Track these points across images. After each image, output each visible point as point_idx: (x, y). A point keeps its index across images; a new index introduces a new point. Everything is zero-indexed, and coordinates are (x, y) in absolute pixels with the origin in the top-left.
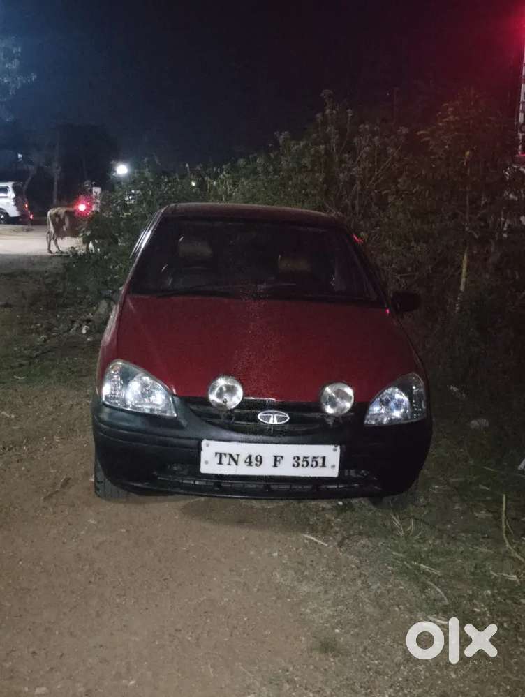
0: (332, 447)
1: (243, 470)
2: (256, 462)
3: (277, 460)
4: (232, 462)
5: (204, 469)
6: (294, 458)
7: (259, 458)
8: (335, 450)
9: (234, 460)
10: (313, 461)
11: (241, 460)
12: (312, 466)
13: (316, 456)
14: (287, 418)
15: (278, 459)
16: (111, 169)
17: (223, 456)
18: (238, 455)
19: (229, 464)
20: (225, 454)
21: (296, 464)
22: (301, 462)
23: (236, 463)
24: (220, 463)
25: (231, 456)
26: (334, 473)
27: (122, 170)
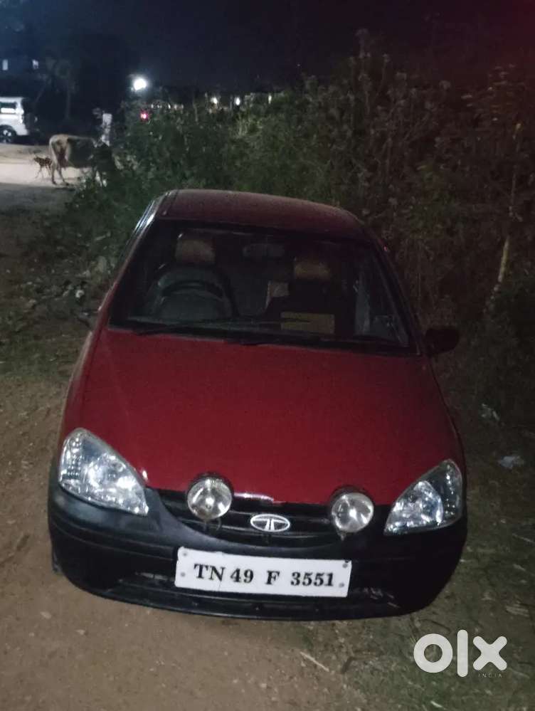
0: (342, 562)
1: (228, 586)
2: (245, 578)
3: (271, 577)
4: (215, 576)
5: (180, 582)
6: (294, 574)
7: (249, 574)
8: (345, 566)
9: (217, 574)
10: (316, 579)
11: (226, 575)
12: (315, 584)
13: (321, 572)
14: (287, 525)
15: (273, 575)
16: (128, 84)
17: (204, 569)
18: (223, 569)
19: (211, 578)
20: (207, 567)
21: (295, 582)
22: (301, 579)
23: (220, 578)
24: (200, 576)
25: (214, 569)
26: (343, 592)
27: (140, 84)
